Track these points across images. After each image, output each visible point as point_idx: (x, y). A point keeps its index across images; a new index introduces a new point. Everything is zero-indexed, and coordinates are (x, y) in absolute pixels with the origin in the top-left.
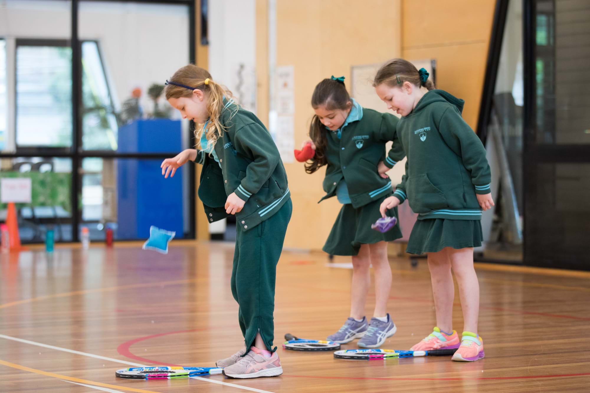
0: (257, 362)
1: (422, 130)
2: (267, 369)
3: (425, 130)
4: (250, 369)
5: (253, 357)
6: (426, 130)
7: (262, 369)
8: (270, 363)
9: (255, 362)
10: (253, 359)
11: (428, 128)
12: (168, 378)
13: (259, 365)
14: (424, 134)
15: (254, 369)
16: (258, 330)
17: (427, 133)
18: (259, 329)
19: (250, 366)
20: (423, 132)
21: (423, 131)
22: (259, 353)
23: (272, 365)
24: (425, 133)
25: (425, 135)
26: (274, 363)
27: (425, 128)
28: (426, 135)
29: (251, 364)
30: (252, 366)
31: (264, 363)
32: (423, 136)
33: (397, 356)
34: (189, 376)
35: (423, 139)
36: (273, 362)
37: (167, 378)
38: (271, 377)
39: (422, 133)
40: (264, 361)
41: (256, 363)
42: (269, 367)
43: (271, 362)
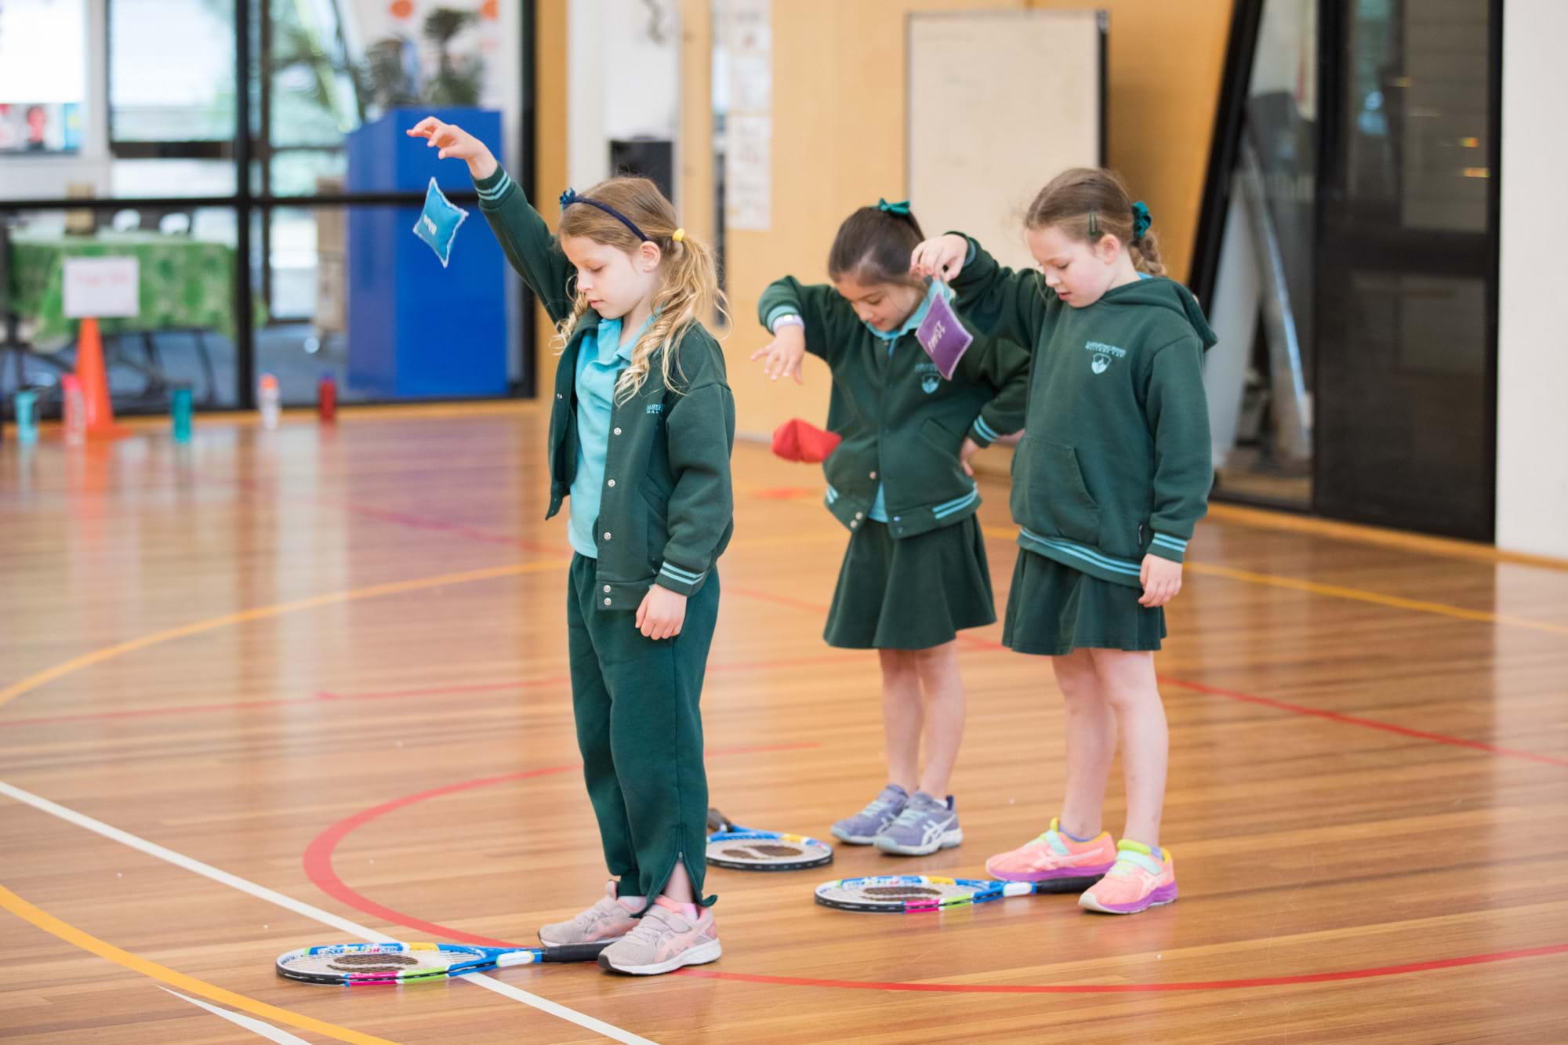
0: (676, 932)
1: (1106, 348)
2: (696, 948)
3: (1111, 352)
4: (664, 950)
5: (667, 922)
6: (1113, 353)
7: (687, 948)
8: (700, 934)
9: (671, 931)
10: (667, 925)
11: (1121, 353)
12: (397, 981)
13: (680, 939)
14: (1104, 358)
15: (671, 951)
16: (678, 856)
17: (1113, 360)
18: (681, 853)
19: (663, 943)
20: (1105, 353)
21: (1108, 352)
22: (680, 912)
23: (706, 937)
24: (1108, 357)
25: (1106, 361)
26: (708, 933)
27: (1114, 349)
28: (1108, 363)
29: (664, 938)
30: (668, 944)
31: (690, 933)
32: (1102, 361)
33: (969, 900)
34: (447, 975)
35: (1098, 369)
36: (706, 931)
37: (395, 983)
38: (705, 964)
39: (1102, 355)
40: (690, 929)
41: (673, 934)
42: (699, 941)
43: (703, 931)
